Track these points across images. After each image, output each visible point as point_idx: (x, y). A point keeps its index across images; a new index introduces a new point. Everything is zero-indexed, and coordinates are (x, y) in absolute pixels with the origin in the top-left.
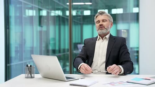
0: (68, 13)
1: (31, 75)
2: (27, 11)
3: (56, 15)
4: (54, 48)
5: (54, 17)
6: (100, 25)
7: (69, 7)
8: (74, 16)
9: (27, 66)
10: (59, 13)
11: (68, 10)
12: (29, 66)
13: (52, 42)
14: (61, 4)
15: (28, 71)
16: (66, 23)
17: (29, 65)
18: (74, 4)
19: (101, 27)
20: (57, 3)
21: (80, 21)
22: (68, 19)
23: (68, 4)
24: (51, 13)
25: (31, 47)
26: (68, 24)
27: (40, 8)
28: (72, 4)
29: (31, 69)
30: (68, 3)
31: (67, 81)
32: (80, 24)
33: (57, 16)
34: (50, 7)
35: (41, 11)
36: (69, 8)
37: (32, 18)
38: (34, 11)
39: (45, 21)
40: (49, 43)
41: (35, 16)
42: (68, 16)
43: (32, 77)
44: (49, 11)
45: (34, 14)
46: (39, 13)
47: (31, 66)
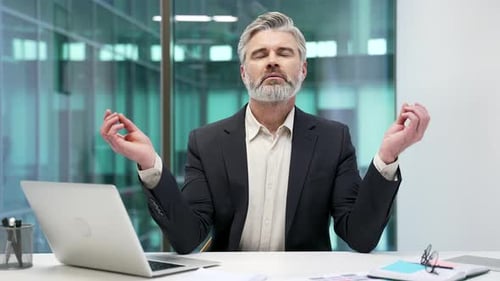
0: (156, 53)
1: (19, 257)
2: (17, 44)
3: (119, 58)
4: (109, 170)
5: (112, 64)
6: (269, 66)
7: (161, 29)
8: (179, 63)
9: (5, 222)
10: (128, 52)
11: (157, 42)
12: (11, 225)
13: (101, 147)
14: (132, 20)
15: (8, 243)
16: (151, 86)
17: (12, 221)
18: (179, 18)
19: (273, 73)
20: (119, 17)
21: (198, 79)
22: (157, 74)
23: (158, 18)
24: (99, 50)
25: (28, 167)
26: (158, 91)
27: (62, 31)
28: (171, 20)
29: (18, 233)
30: (158, 14)
31: (155, 277)
32: (199, 89)
33: (120, 63)
34: (97, 32)
35: (65, 47)
36: (161, 36)
37: (32, 66)
38: (43, 46)
39: (81, 76)
40: (93, 150)
41: (43, 62)
42: (157, 63)
43: (21, 266)
44: (95, 44)
45: (43, 55)
46: (60, 51)
47: (18, 224)
